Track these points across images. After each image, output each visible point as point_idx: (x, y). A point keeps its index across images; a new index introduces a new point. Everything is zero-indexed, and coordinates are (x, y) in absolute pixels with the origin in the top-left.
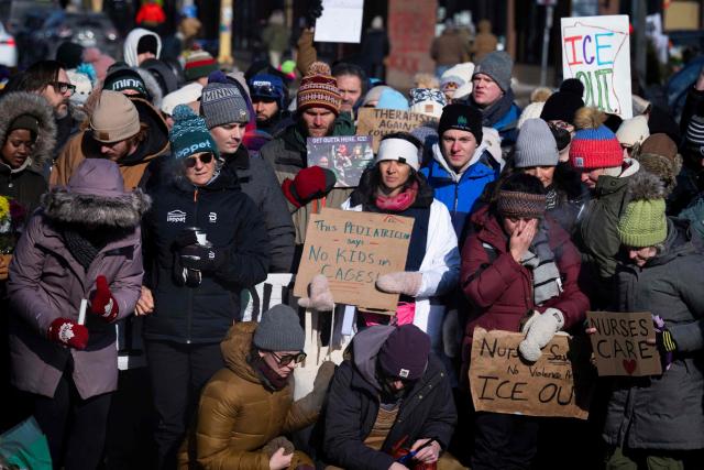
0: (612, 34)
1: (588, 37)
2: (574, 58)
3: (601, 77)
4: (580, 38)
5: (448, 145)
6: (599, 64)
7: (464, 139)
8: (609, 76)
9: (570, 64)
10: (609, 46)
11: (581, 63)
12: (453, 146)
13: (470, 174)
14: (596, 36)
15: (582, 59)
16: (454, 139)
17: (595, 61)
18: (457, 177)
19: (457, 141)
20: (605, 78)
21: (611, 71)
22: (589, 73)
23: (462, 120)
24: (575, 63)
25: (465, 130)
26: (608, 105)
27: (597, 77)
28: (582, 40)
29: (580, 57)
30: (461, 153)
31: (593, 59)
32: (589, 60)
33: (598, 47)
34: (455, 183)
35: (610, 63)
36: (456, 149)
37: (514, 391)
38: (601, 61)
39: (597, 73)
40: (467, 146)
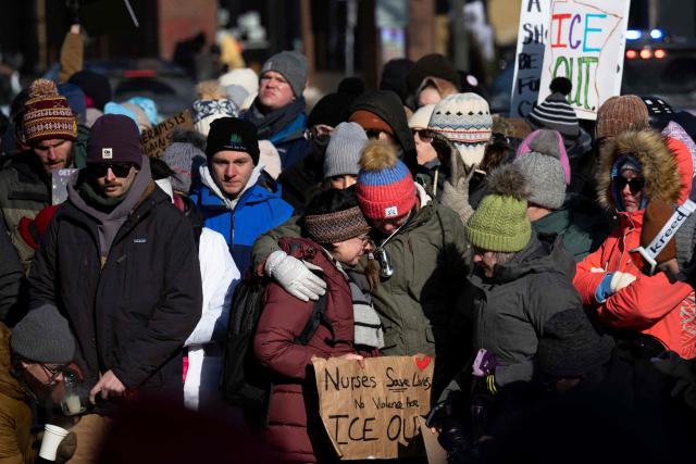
0: (605, 16)
1: (578, 17)
2: (559, 39)
3: (584, 66)
4: (568, 16)
5: (221, 169)
6: (585, 50)
7: (239, 162)
8: (593, 65)
9: (553, 46)
10: (600, 30)
11: (565, 46)
12: (227, 171)
13: (247, 199)
14: (587, 16)
15: (567, 43)
16: (226, 162)
17: (581, 46)
18: (233, 204)
19: (231, 165)
20: (588, 67)
21: (596, 60)
22: (571, 59)
23: (235, 138)
24: (559, 45)
25: (239, 150)
26: (586, 101)
27: (580, 65)
28: (570, 20)
29: (565, 40)
30: (238, 177)
31: (579, 43)
32: (574, 44)
33: (587, 30)
34: (230, 210)
35: (598, 50)
36: (230, 174)
37: (365, 430)
38: (588, 46)
39: (581, 61)
40: (242, 169)
